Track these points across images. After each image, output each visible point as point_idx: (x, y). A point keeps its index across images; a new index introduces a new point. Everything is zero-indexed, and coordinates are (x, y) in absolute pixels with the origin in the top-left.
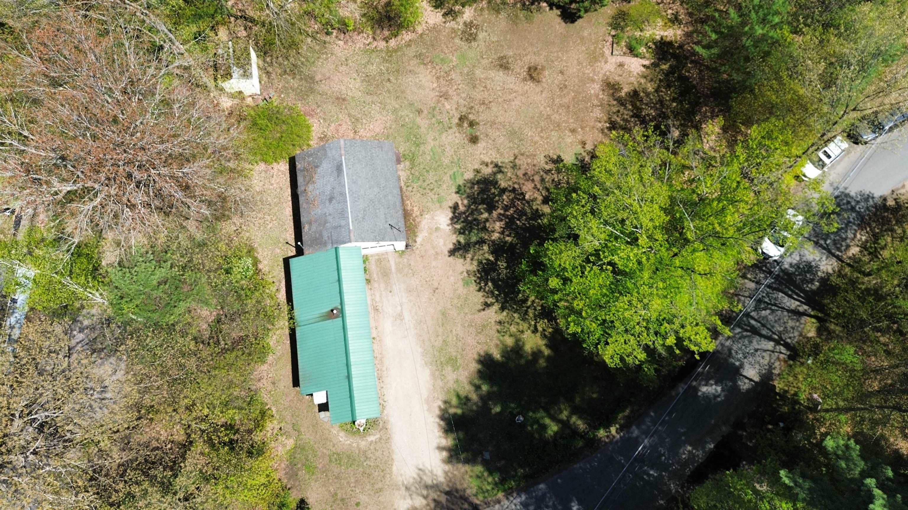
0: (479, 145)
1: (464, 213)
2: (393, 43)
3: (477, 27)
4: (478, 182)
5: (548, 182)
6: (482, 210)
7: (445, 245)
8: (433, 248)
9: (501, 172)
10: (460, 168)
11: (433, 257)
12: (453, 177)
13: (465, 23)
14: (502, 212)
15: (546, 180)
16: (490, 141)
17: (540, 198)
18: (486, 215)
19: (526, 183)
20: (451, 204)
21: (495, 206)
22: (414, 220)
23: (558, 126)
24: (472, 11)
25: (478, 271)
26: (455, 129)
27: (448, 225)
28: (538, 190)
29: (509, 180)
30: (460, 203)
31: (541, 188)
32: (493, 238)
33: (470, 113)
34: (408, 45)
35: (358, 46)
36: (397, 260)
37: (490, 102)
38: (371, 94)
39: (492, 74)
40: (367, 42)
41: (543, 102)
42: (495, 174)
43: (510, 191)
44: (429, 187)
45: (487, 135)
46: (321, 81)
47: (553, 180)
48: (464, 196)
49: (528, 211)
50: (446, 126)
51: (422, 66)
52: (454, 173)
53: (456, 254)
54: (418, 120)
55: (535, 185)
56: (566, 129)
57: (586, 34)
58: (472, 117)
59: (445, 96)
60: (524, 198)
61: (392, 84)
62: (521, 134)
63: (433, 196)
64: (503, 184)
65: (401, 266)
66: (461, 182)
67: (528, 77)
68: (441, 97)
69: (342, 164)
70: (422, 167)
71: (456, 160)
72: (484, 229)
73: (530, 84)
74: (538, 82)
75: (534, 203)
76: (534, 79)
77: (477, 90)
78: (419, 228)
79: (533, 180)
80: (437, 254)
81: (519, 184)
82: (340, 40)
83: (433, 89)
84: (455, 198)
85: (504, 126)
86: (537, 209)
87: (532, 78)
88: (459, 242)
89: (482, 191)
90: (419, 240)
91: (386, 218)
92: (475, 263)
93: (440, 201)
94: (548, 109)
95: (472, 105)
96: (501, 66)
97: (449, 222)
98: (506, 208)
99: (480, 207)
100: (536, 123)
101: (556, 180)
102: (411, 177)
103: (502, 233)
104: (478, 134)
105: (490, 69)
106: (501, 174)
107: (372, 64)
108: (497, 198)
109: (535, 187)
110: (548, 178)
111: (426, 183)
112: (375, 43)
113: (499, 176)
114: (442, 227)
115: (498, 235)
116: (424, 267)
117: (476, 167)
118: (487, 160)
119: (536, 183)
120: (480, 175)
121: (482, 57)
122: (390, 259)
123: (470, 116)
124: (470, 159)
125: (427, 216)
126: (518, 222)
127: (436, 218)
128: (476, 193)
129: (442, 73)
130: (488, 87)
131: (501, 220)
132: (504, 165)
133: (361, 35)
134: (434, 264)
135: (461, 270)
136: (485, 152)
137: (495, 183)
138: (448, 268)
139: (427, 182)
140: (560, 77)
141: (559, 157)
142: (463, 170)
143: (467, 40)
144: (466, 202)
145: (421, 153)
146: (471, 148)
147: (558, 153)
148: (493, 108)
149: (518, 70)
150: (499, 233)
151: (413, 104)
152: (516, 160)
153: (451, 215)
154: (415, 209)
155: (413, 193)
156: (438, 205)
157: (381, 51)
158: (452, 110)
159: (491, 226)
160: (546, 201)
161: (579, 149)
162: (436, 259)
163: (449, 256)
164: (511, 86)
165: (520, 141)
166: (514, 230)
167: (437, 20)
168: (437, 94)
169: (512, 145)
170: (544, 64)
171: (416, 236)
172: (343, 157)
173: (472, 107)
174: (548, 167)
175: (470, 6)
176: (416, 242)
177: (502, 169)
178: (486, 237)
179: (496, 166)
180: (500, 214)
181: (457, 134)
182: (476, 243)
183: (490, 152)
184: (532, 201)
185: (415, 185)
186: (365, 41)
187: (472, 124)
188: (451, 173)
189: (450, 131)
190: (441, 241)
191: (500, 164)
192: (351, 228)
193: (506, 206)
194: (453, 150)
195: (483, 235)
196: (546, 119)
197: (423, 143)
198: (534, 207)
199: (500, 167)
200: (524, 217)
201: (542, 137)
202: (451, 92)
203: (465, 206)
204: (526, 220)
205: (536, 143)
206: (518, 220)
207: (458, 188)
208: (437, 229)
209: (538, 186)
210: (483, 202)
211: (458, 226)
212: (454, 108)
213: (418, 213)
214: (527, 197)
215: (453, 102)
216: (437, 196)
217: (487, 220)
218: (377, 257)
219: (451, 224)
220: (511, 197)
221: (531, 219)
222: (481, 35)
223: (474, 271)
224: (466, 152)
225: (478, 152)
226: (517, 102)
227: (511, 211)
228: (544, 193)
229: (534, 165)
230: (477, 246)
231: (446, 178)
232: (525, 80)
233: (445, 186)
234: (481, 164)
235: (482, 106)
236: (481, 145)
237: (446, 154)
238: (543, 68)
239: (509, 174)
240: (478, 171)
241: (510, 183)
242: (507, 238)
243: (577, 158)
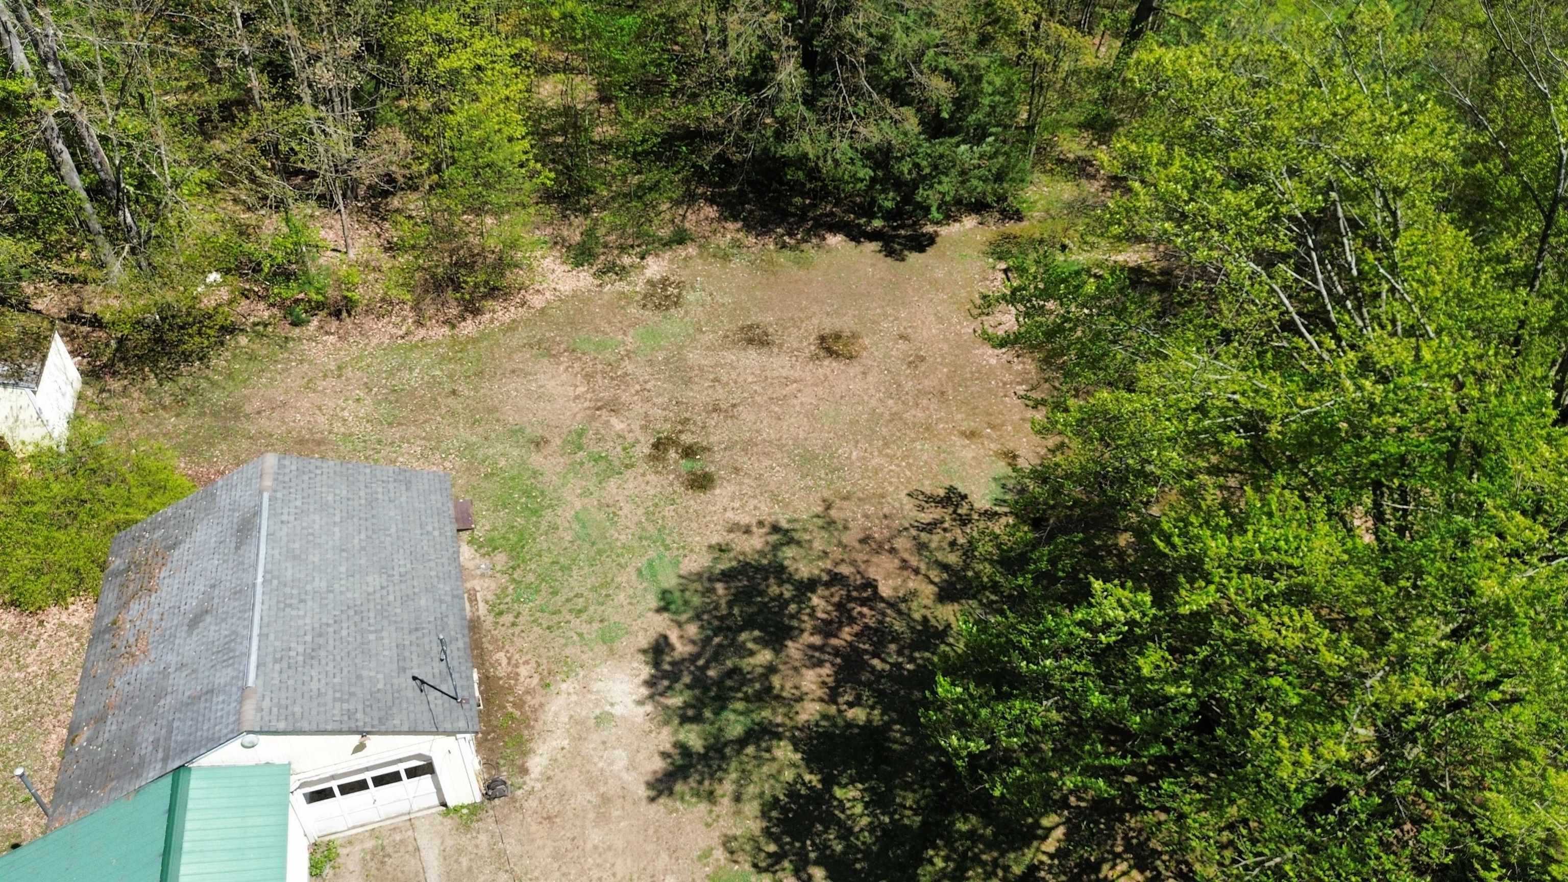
0: (717, 491)
1: (694, 658)
2: (468, 327)
3: (679, 285)
4: (727, 576)
5: (939, 548)
6: (750, 645)
7: (632, 766)
8: (591, 784)
9: (791, 541)
10: (667, 548)
11: (591, 816)
12: (649, 572)
13: (650, 282)
14: (817, 640)
15: (933, 545)
16: (746, 481)
17: (930, 590)
18: (765, 656)
19: (875, 559)
20: (644, 641)
21: (792, 628)
22: (519, 704)
23: (927, 429)
24: (666, 263)
25: (767, 832)
26: (642, 467)
27: (641, 703)
28: (917, 571)
29: (819, 558)
30: (674, 637)
31: (923, 567)
32: (803, 717)
33: (681, 432)
34: (512, 327)
35: (374, 341)
36: (449, 842)
37: (734, 406)
38: (400, 424)
39: (730, 356)
40: (401, 333)
41: (872, 391)
42: (776, 547)
43: (827, 585)
44: (569, 606)
45: (737, 470)
46: (259, 413)
47: (953, 544)
48: (684, 617)
49: (899, 626)
50: (617, 463)
51: (545, 360)
52: (650, 564)
53: (679, 787)
54: (536, 459)
55: (904, 561)
56: (950, 434)
57: (939, 274)
58: (687, 439)
59: (614, 407)
60: (876, 596)
61: (462, 399)
62: (831, 457)
63: (585, 628)
64: (804, 570)
65: (464, 861)
66: (670, 581)
67: (822, 354)
68: (598, 409)
69: (257, 513)
70: (546, 559)
71: (651, 530)
72: (766, 695)
73: (830, 365)
74: (851, 358)
75: (914, 605)
76: (838, 355)
77: (695, 387)
78: (538, 726)
79: (892, 551)
80: (605, 800)
81: (853, 563)
82: (327, 333)
83: (577, 397)
84: (660, 624)
85: (780, 447)
86: (925, 619)
87: (830, 352)
88: (684, 749)
89: (739, 597)
90: (537, 763)
91: (401, 658)
92: (752, 808)
93: (608, 638)
94: (891, 402)
95: (687, 415)
96: (750, 341)
97: (644, 691)
98: (827, 629)
99: (744, 636)
100: (868, 432)
101: (961, 540)
102: (510, 590)
103: (832, 696)
104: (711, 469)
105: (722, 347)
106: (793, 546)
107: (411, 370)
108: (793, 607)
109: (905, 565)
110: (935, 540)
111: (560, 599)
112: (422, 332)
113: (789, 552)
114: (618, 711)
115: (818, 706)
116: (556, 856)
117: (715, 539)
118: (745, 519)
119: (906, 556)
120: (732, 555)
121: (700, 331)
122: (423, 842)
123: (683, 437)
124: (694, 525)
125: (564, 686)
126: (876, 662)
127: (595, 687)
128: (723, 602)
129: (600, 367)
130: (725, 379)
131: (820, 663)
132: (797, 526)
133: (386, 320)
134: (595, 836)
135: (702, 844)
136: (737, 505)
137: (779, 571)
138: (650, 847)
139: (565, 594)
140: (902, 345)
141: (951, 489)
142: (675, 553)
143: (658, 307)
144: (692, 630)
145: (544, 527)
146: (694, 501)
147: (947, 484)
148: (744, 416)
149: (795, 345)
150: (821, 700)
151: (521, 430)
152: (833, 513)
153: (646, 671)
154: (523, 671)
155: (517, 630)
156: (601, 649)
157: (438, 344)
158: (631, 431)
159: (788, 685)
160: (946, 594)
161: (1002, 468)
162: (602, 818)
163: (652, 800)
164: (784, 373)
165: (832, 472)
166: (868, 685)
167: (581, 284)
168: (587, 404)
169: (811, 483)
170: (857, 328)
171: (525, 754)
172: (266, 495)
173: (687, 420)
174: (926, 517)
175: (657, 255)
176: (524, 771)
177: (796, 536)
178: (779, 720)
179: (776, 529)
180: (812, 647)
181: (652, 478)
182: (742, 742)
183: (753, 503)
184: (904, 600)
185: (525, 609)
186: (394, 331)
187: (689, 452)
188: (642, 562)
189: (629, 474)
190: (621, 757)
191: (784, 525)
192: (251, 683)
193: (827, 623)
194: (640, 511)
195: (766, 713)
196: (890, 421)
197: (550, 506)
198: (917, 616)
199: (787, 531)
200: (893, 647)
201: (891, 458)
202: (625, 397)
203: (693, 642)
204: (900, 653)
205: (876, 471)
206: (875, 655)
207: (663, 599)
208: (603, 719)
209: (914, 561)
210: (749, 623)
211: (676, 701)
212: (636, 426)
213: (535, 681)
214: (885, 590)
215: (632, 414)
216: (596, 625)
217: (771, 669)
218: (370, 844)
219: (651, 697)
220: (836, 599)
221: (916, 645)
222: (690, 296)
223: (753, 839)
224: (683, 512)
225: (719, 507)
226: (807, 398)
227: (847, 633)
228: (935, 575)
229: (885, 517)
230: (750, 750)
231: (626, 577)
232: (814, 358)
233: (622, 596)
234: (730, 531)
235: (715, 415)
236: (722, 493)
237: (622, 521)
238: (855, 336)
239: (818, 545)
240: (722, 549)
241: (828, 565)
242: (851, 714)
243: (1004, 486)
